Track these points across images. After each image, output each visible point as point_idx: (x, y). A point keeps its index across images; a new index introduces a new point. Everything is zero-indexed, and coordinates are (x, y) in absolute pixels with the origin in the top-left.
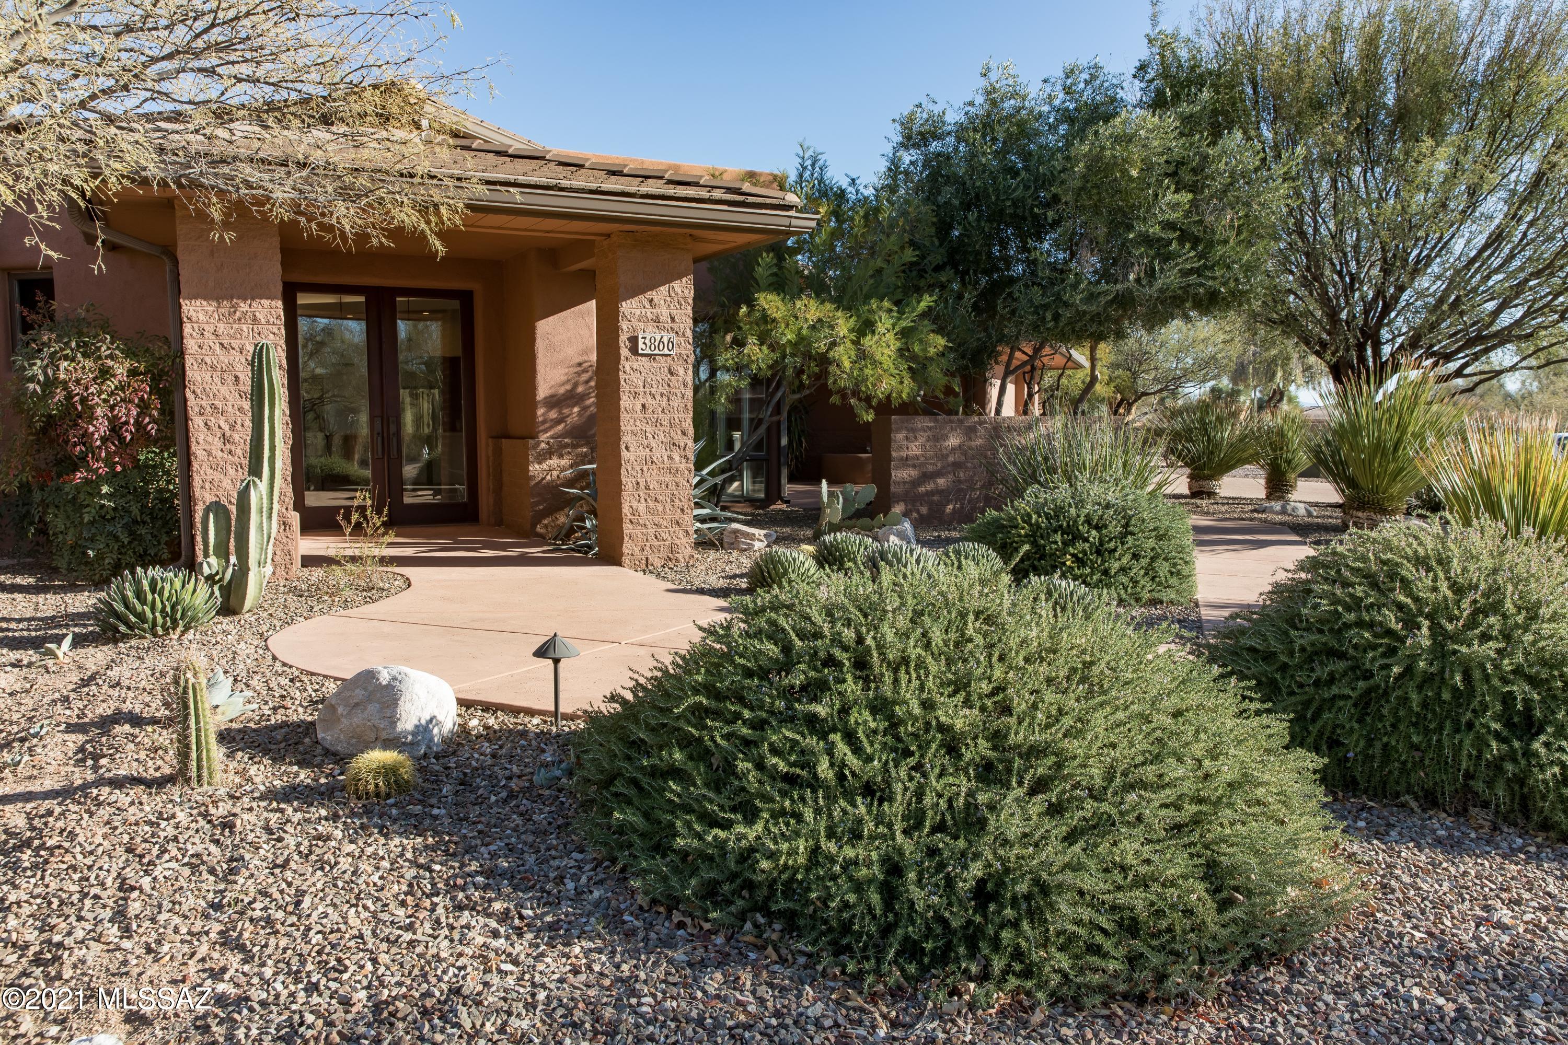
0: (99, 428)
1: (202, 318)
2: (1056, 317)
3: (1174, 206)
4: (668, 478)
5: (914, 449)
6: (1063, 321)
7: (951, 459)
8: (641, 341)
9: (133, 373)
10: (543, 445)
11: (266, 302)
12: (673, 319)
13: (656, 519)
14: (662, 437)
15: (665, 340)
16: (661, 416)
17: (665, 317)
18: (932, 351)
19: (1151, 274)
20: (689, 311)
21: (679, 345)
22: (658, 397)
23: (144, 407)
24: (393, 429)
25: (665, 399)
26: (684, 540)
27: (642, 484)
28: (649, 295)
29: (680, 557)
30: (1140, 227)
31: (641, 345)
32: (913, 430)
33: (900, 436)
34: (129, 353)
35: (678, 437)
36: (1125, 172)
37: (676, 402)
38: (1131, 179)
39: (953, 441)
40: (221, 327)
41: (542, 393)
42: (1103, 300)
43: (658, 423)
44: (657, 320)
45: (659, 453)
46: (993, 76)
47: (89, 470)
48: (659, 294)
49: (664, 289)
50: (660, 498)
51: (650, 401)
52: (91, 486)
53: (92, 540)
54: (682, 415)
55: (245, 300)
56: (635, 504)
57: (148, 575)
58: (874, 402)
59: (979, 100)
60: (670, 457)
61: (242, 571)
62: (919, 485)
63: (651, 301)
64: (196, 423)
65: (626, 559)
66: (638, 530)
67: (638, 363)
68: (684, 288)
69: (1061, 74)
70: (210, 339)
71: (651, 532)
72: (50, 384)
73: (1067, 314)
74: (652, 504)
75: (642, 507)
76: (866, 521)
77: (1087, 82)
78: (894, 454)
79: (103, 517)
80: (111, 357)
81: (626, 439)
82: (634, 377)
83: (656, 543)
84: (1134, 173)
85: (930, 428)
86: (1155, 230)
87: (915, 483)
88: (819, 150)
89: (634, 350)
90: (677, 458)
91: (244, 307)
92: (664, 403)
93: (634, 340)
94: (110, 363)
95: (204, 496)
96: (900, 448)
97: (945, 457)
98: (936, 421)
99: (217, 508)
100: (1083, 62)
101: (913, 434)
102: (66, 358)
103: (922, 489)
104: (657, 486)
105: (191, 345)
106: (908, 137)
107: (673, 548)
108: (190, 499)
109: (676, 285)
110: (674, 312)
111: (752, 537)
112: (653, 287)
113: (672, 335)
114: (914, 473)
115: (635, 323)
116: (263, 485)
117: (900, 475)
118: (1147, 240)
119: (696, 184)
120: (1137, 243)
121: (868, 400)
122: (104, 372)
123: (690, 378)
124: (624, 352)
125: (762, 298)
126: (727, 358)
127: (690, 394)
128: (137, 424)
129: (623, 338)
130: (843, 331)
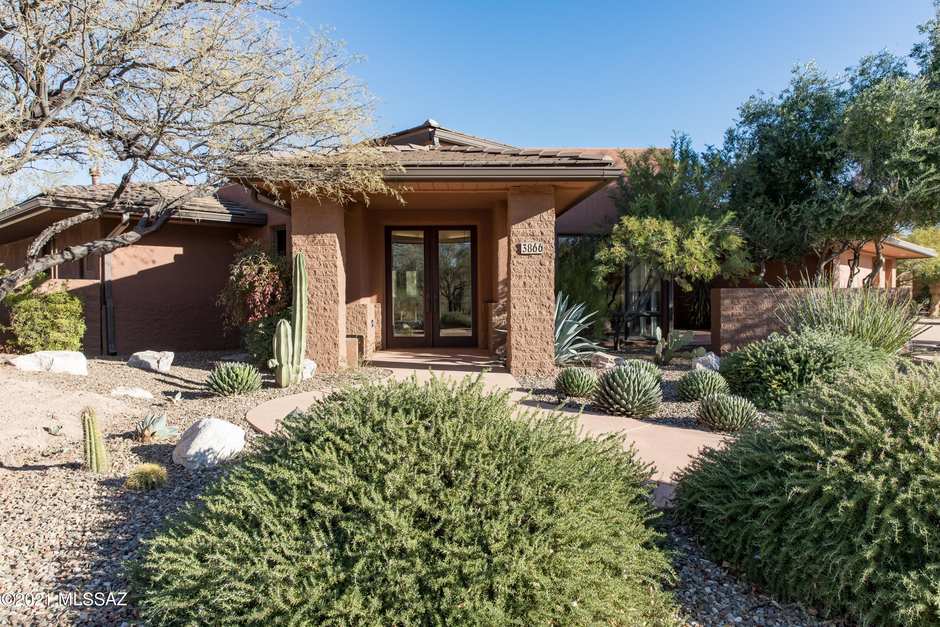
0: (258, 297)
1: (300, 243)
2: (830, 222)
3: (923, 138)
4: (539, 324)
5: (737, 310)
6: (834, 225)
7: (765, 316)
8: (523, 247)
9: (272, 270)
10: (500, 306)
11: (329, 235)
12: (542, 234)
13: (531, 347)
14: (535, 301)
15: (537, 246)
16: (535, 289)
17: (537, 231)
18: (734, 247)
19: (903, 188)
20: (553, 228)
21: (546, 248)
22: (533, 278)
23: (276, 287)
24: (435, 298)
25: (537, 279)
26: (549, 360)
27: (523, 328)
28: (528, 221)
29: (546, 370)
30: (895, 156)
31: (523, 249)
32: (737, 298)
33: (727, 302)
34: (271, 261)
35: (545, 300)
36: (882, 120)
37: (544, 281)
38: (887, 125)
39: (766, 304)
40: (309, 247)
41: (499, 278)
42: (865, 207)
43: (534, 293)
44: (533, 235)
45: (533, 309)
46: (801, 72)
47: (255, 316)
48: (534, 221)
49: (537, 217)
50: (534, 335)
51: (528, 280)
52: (255, 324)
53: (257, 349)
54: (548, 288)
55: (319, 234)
56: (519, 339)
58: (693, 279)
59: (792, 89)
60: (540, 312)
61: (281, 366)
62: (742, 332)
63: (529, 224)
65: (513, 370)
66: (520, 354)
67: (521, 259)
68: (549, 216)
69: (859, 64)
70: (304, 253)
71: (528, 355)
72: (241, 276)
74: (529, 339)
75: (523, 341)
76: (687, 353)
77: (878, 66)
78: (723, 313)
80: (264, 263)
81: (514, 302)
82: (519, 267)
83: (531, 361)
84: (889, 120)
85: (750, 297)
86: (905, 156)
87: (738, 331)
88: (686, 133)
89: (519, 252)
90: (544, 313)
91: (319, 237)
92: (537, 281)
93: (519, 246)
94: (263, 266)
96: (727, 309)
97: (761, 314)
98: (754, 291)
100: (875, 53)
101: (735, 300)
102: (247, 264)
103: (743, 335)
104: (532, 328)
106: (747, 118)
107: (541, 364)
109: (545, 214)
110: (543, 230)
111: (606, 360)
112: (530, 217)
113: (542, 243)
114: (738, 325)
115: (520, 237)
117: (726, 326)
118: (903, 165)
119: (555, 156)
120: (891, 167)
121: (688, 278)
122: (261, 271)
123: (552, 267)
124: (513, 253)
125: (625, 219)
126: (601, 255)
127: (552, 276)
128: (273, 296)
129: (513, 245)
130: (669, 237)
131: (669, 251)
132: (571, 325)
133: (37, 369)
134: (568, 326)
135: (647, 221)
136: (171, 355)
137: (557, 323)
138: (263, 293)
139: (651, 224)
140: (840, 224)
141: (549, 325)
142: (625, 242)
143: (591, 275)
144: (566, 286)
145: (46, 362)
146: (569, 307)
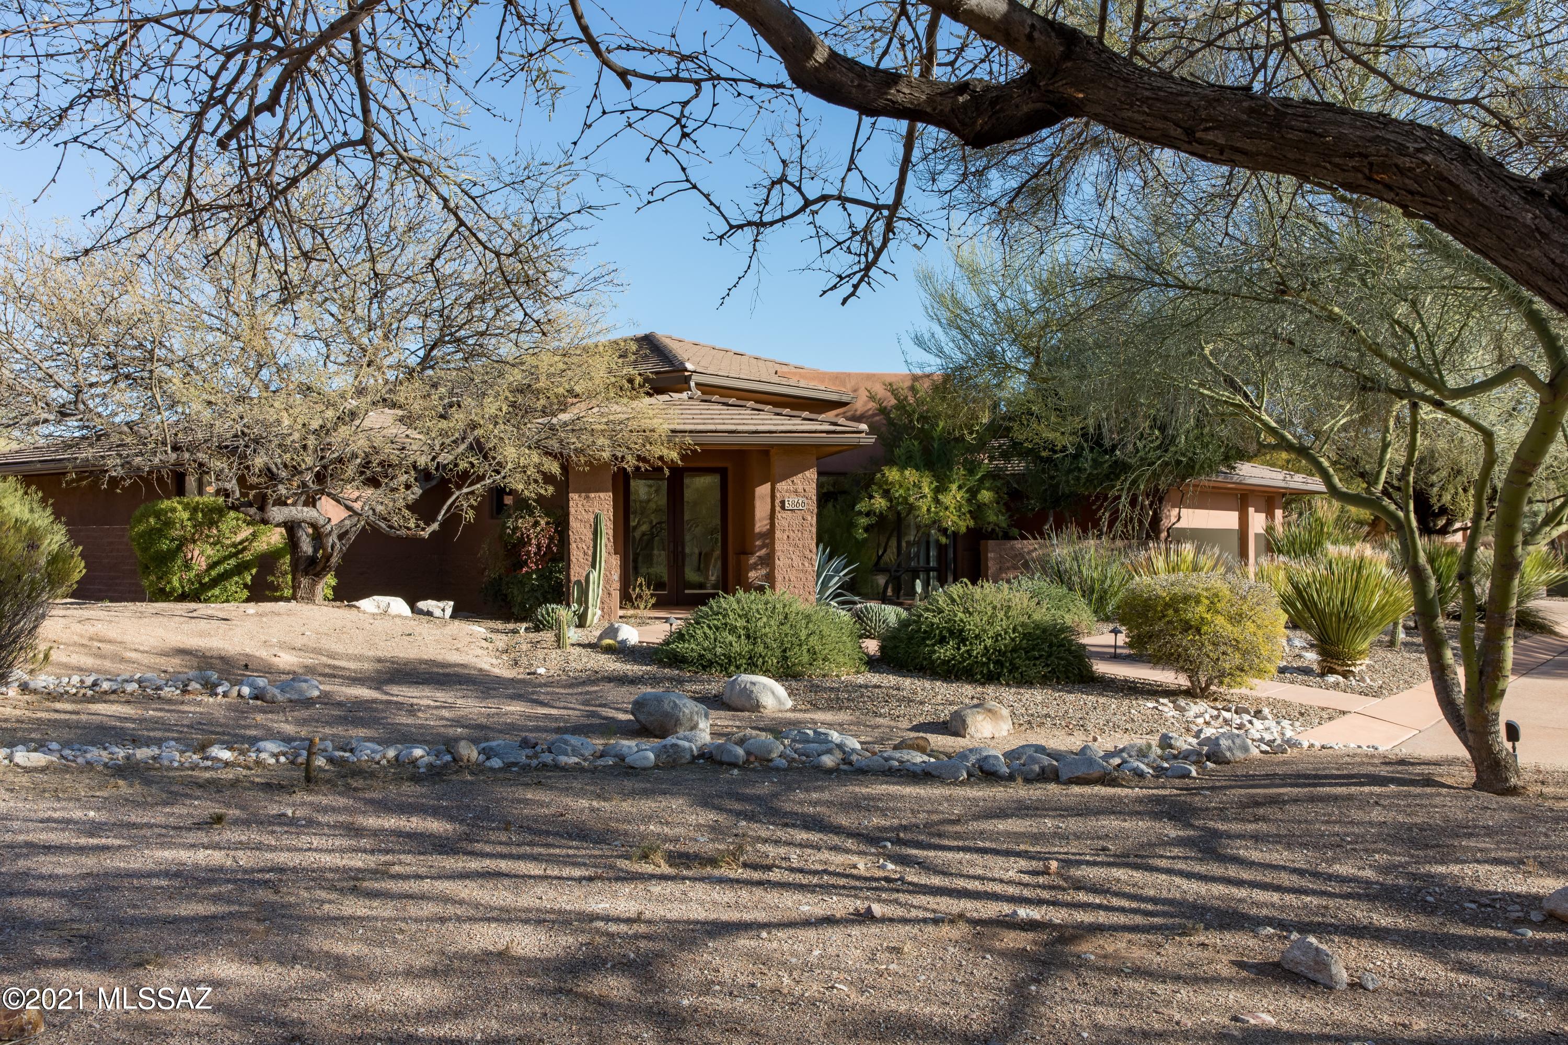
0: (533, 549)
1: (577, 500)
4: (801, 575)
8: (787, 503)
9: (547, 523)
10: (759, 559)
11: (604, 493)
12: (805, 490)
14: (798, 553)
15: (801, 502)
16: (798, 542)
17: (800, 489)
20: (814, 485)
21: (808, 505)
22: (796, 532)
23: (551, 539)
25: (800, 533)
28: (791, 479)
31: (787, 505)
32: (1003, 550)
33: (994, 554)
34: (547, 515)
35: (807, 553)
37: (806, 534)
40: (584, 503)
41: (757, 530)
43: (796, 546)
44: (796, 491)
45: (797, 562)
47: (528, 567)
48: (798, 479)
49: (800, 476)
50: (797, 586)
51: (791, 534)
54: (810, 541)
57: (550, 607)
60: (802, 564)
61: (587, 609)
63: (793, 482)
64: (573, 546)
67: (786, 514)
68: (811, 474)
70: (580, 508)
72: (516, 529)
73: (1084, 476)
74: (792, 589)
78: (991, 566)
79: (533, 589)
80: (540, 517)
81: (778, 554)
82: (783, 522)
89: (783, 507)
90: (806, 564)
91: (596, 495)
92: (800, 535)
93: (783, 502)
94: (539, 519)
95: (573, 579)
99: (578, 582)
104: (795, 580)
105: (572, 510)
108: (569, 581)
109: (807, 473)
110: (806, 486)
112: (794, 476)
113: (805, 499)
115: (783, 494)
116: (596, 574)
121: (944, 531)
122: (536, 524)
123: (814, 521)
124: (778, 508)
125: (886, 470)
126: (861, 506)
127: (814, 530)
128: (548, 547)
129: (777, 502)
130: (926, 490)
131: (923, 505)
132: (832, 577)
133: (376, 611)
134: (829, 578)
135: (907, 473)
136: (449, 605)
137: (818, 576)
138: (539, 546)
139: (911, 475)
140: (1087, 479)
141: (812, 577)
142: (886, 494)
143: (852, 525)
144: (826, 537)
145: (383, 605)
146: (830, 558)
